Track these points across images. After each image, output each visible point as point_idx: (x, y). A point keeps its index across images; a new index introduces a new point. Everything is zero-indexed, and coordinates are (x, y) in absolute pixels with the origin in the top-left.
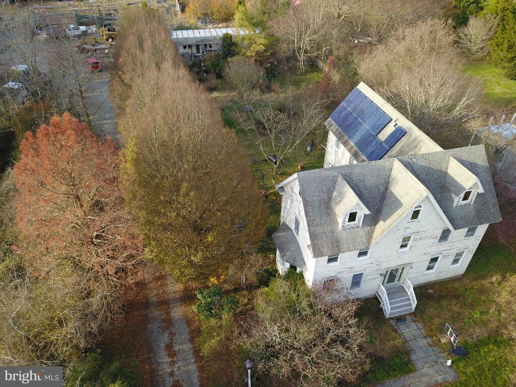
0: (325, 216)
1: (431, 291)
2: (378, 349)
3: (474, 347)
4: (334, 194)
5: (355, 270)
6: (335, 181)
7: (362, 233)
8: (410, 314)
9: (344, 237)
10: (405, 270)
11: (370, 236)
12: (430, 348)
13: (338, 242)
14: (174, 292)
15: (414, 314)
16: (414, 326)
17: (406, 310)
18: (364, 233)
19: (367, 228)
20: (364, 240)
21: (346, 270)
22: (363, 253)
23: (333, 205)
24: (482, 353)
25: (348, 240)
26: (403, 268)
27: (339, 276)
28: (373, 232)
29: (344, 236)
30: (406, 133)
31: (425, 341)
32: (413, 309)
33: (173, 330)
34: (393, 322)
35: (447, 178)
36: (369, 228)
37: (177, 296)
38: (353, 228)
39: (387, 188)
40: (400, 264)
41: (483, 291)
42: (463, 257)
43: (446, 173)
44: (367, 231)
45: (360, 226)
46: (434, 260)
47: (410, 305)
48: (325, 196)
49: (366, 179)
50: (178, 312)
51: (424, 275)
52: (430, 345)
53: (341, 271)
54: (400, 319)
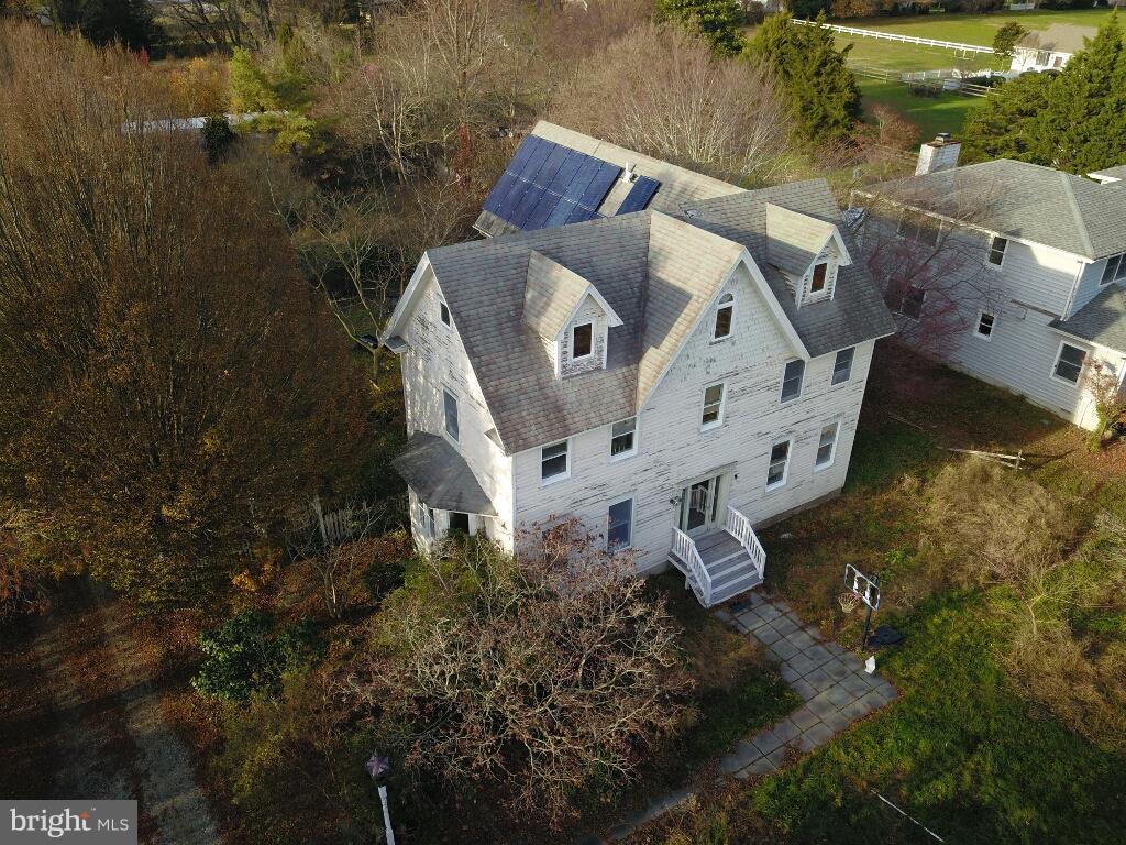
0: (516, 349)
1: (786, 535)
2: (706, 677)
3: (912, 621)
4: (529, 296)
5: (610, 494)
6: (523, 267)
7: (611, 381)
8: (756, 589)
9: (572, 397)
10: (723, 485)
11: (630, 387)
12: (820, 648)
13: (558, 409)
14: (134, 671)
15: (766, 586)
16: (771, 610)
17: (746, 582)
18: (615, 383)
19: (621, 371)
20: (619, 398)
21: (591, 493)
22: (622, 443)
23: (532, 320)
24: (932, 630)
25: (581, 403)
26: (718, 479)
27: (577, 513)
28: (636, 378)
29: (570, 395)
30: (660, 184)
31: (805, 636)
32: (761, 576)
33: (141, 766)
34: (722, 614)
35: (770, 246)
36: (624, 369)
37: (144, 677)
38: (589, 372)
39: (646, 277)
40: (708, 468)
41: (892, 512)
42: (837, 439)
43: (765, 238)
44: (621, 376)
45: (604, 367)
46: (779, 452)
47: (752, 567)
48: (507, 303)
49: (594, 259)
50: (149, 719)
51: (766, 496)
52: (818, 642)
53: (578, 496)
54: (739, 603)
